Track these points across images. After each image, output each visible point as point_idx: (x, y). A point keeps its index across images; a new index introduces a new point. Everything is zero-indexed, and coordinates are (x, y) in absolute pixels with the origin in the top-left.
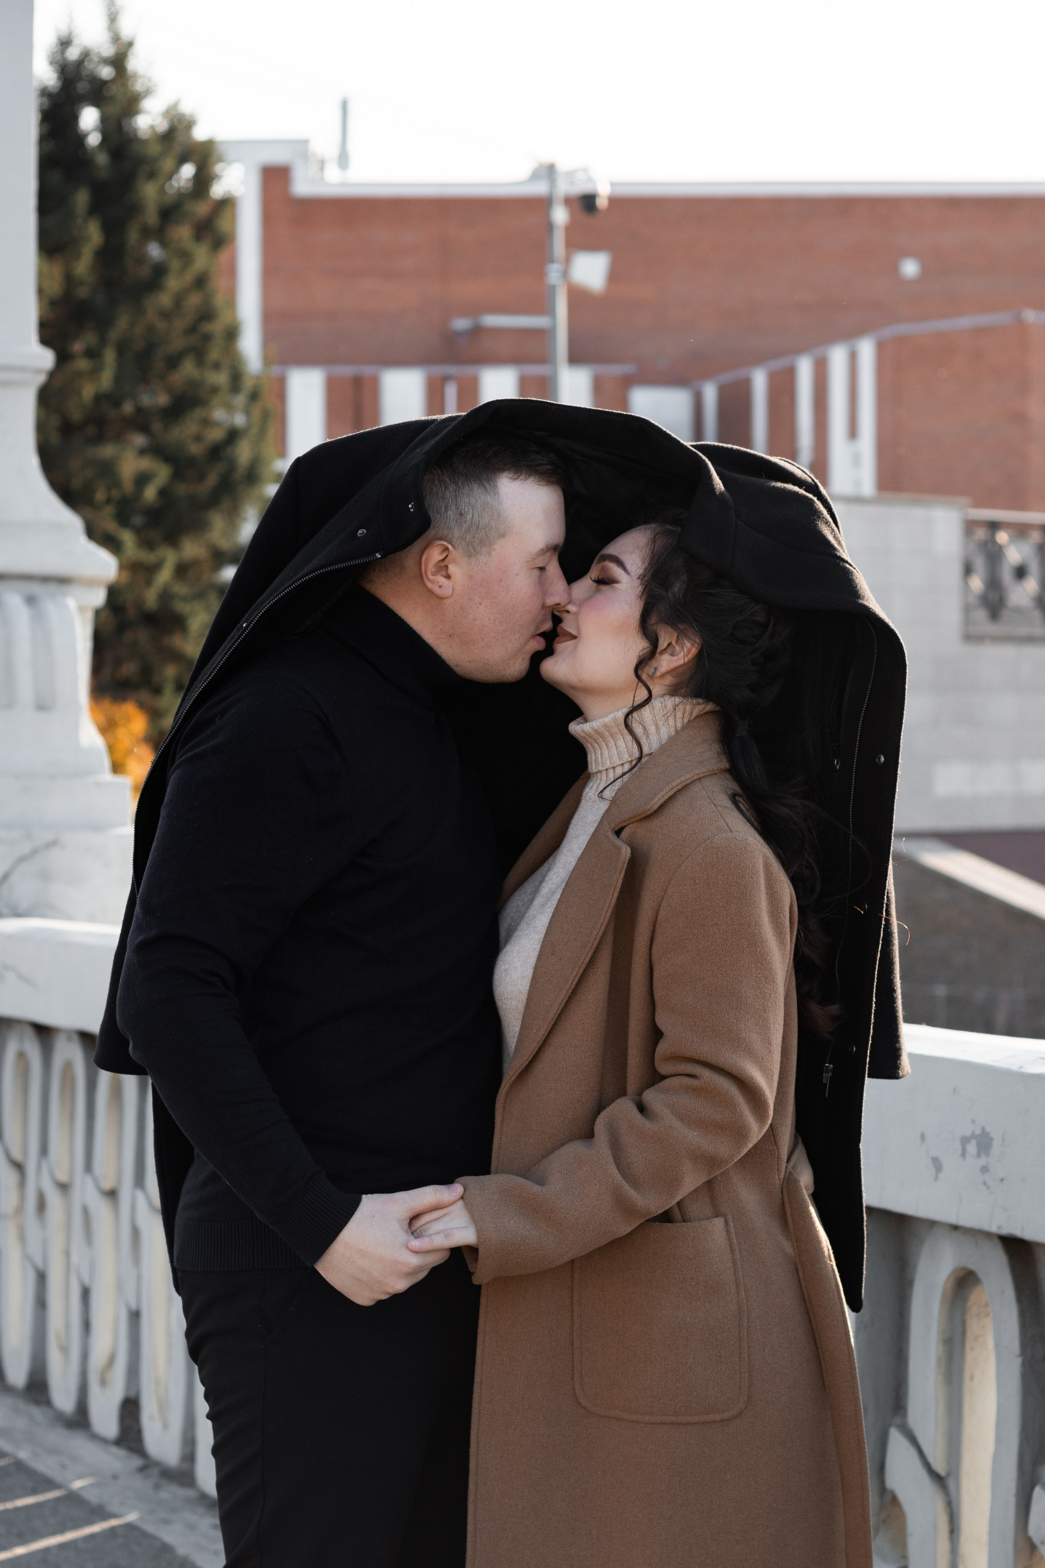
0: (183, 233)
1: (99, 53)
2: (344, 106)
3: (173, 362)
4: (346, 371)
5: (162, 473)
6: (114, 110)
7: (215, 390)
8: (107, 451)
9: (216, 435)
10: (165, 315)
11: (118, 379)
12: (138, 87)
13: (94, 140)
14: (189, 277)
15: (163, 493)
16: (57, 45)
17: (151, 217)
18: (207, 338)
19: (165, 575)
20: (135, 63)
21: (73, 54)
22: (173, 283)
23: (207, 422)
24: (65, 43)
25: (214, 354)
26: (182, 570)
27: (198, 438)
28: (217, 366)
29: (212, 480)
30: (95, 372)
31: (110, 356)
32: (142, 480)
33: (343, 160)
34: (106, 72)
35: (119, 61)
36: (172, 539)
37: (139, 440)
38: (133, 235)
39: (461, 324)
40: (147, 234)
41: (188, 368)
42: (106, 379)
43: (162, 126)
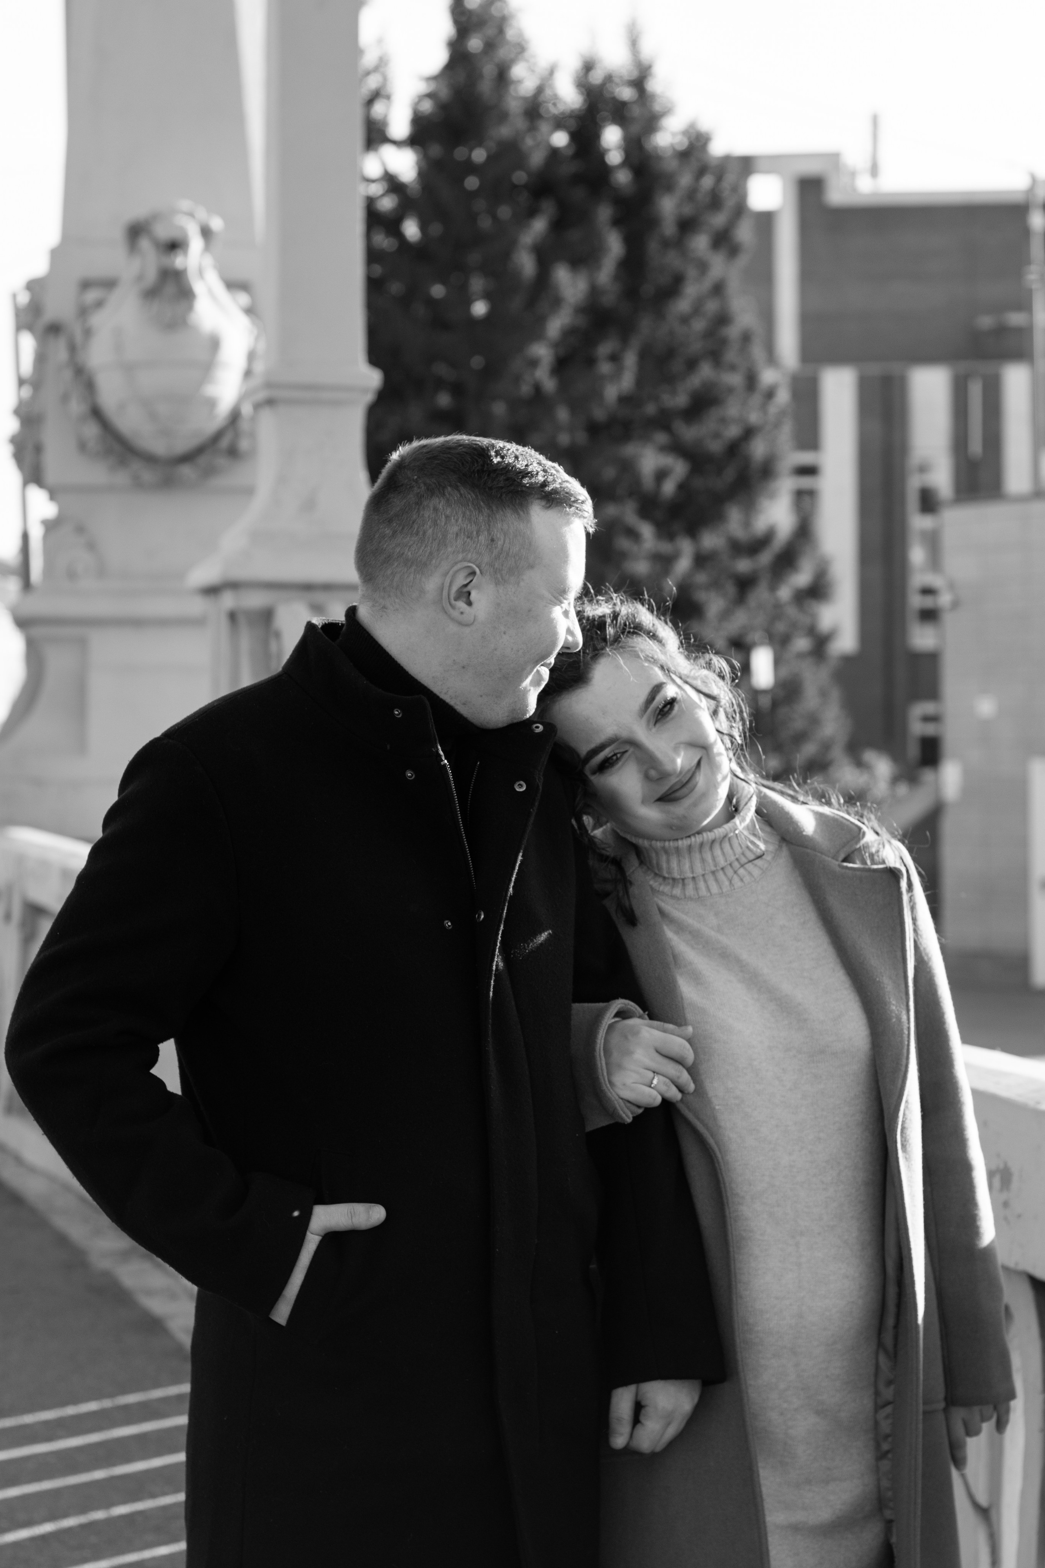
0: (700, 243)
1: (621, 77)
2: (875, 121)
3: (692, 365)
4: (875, 369)
5: (679, 468)
6: (635, 129)
7: (730, 390)
8: (629, 450)
9: (733, 431)
10: (685, 320)
11: (640, 382)
12: (657, 107)
13: (615, 157)
14: (707, 284)
15: (682, 487)
16: (582, 69)
17: (669, 228)
18: (724, 342)
19: (683, 564)
20: (656, 85)
21: (597, 77)
22: (692, 290)
23: (723, 421)
24: (588, 67)
25: (731, 355)
26: (701, 560)
27: (717, 435)
28: (733, 368)
29: (730, 474)
30: (617, 375)
31: (630, 360)
32: (661, 475)
33: (874, 170)
34: (626, 93)
35: (639, 83)
36: (692, 531)
37: (661, 438)
38: (653, 246)
39: (986, 322)
40: (666, 244)
41: (706, 371)
42: (627, 381)
43: (681, 143)
